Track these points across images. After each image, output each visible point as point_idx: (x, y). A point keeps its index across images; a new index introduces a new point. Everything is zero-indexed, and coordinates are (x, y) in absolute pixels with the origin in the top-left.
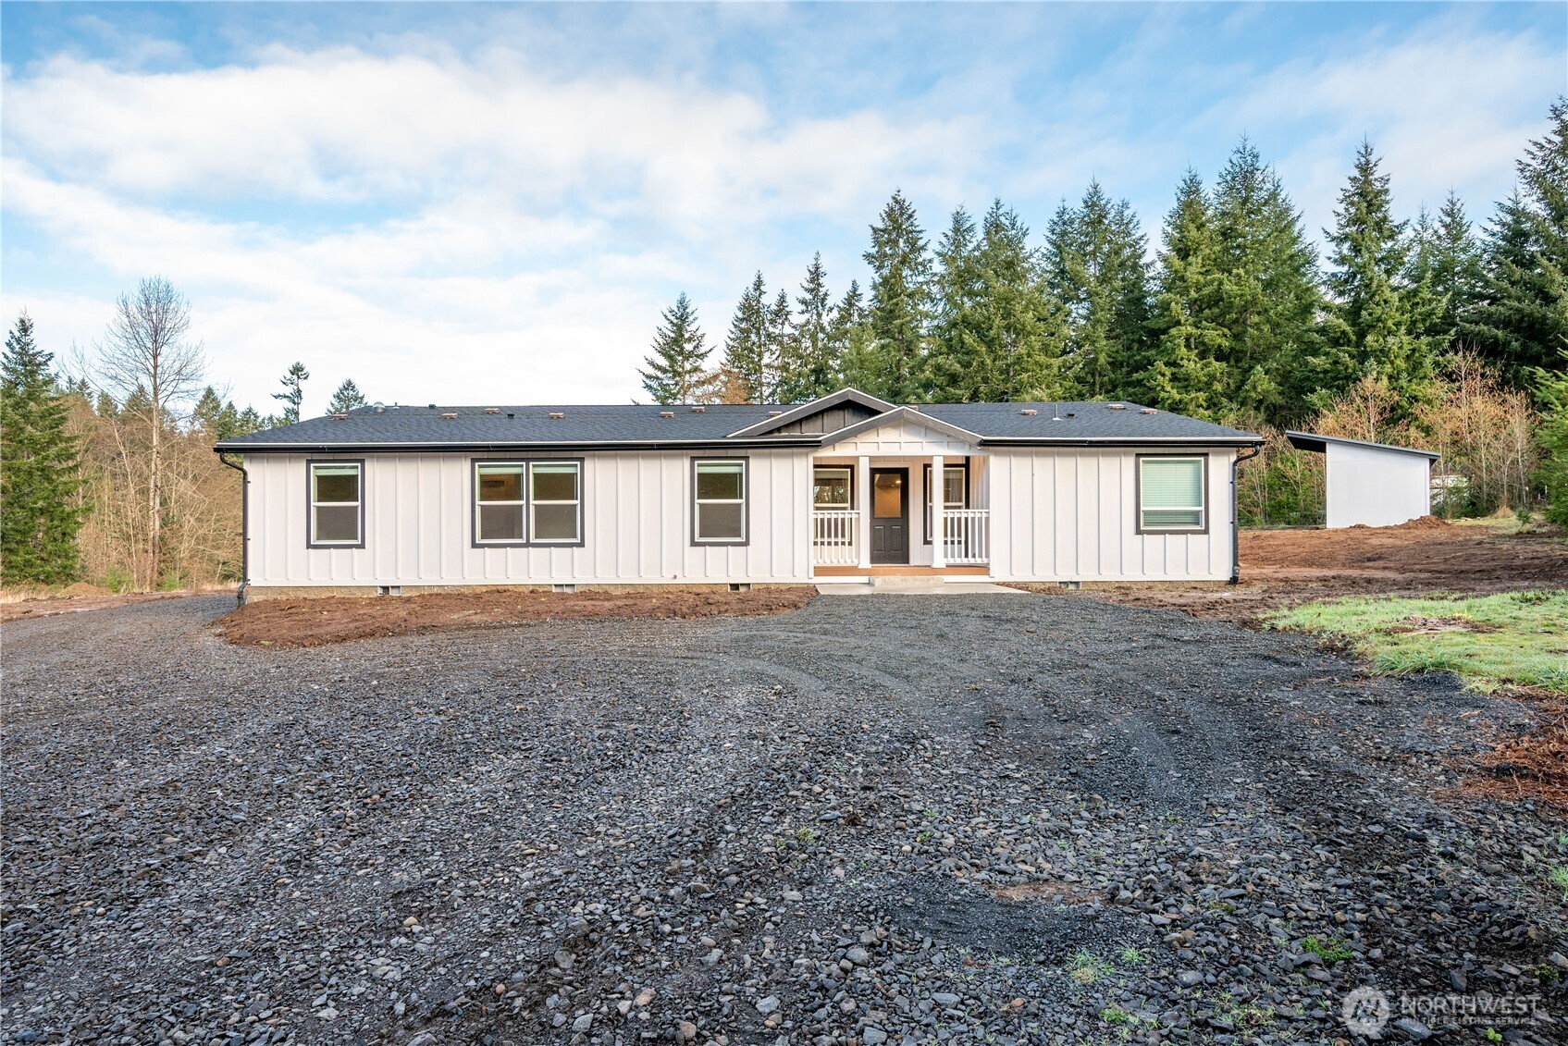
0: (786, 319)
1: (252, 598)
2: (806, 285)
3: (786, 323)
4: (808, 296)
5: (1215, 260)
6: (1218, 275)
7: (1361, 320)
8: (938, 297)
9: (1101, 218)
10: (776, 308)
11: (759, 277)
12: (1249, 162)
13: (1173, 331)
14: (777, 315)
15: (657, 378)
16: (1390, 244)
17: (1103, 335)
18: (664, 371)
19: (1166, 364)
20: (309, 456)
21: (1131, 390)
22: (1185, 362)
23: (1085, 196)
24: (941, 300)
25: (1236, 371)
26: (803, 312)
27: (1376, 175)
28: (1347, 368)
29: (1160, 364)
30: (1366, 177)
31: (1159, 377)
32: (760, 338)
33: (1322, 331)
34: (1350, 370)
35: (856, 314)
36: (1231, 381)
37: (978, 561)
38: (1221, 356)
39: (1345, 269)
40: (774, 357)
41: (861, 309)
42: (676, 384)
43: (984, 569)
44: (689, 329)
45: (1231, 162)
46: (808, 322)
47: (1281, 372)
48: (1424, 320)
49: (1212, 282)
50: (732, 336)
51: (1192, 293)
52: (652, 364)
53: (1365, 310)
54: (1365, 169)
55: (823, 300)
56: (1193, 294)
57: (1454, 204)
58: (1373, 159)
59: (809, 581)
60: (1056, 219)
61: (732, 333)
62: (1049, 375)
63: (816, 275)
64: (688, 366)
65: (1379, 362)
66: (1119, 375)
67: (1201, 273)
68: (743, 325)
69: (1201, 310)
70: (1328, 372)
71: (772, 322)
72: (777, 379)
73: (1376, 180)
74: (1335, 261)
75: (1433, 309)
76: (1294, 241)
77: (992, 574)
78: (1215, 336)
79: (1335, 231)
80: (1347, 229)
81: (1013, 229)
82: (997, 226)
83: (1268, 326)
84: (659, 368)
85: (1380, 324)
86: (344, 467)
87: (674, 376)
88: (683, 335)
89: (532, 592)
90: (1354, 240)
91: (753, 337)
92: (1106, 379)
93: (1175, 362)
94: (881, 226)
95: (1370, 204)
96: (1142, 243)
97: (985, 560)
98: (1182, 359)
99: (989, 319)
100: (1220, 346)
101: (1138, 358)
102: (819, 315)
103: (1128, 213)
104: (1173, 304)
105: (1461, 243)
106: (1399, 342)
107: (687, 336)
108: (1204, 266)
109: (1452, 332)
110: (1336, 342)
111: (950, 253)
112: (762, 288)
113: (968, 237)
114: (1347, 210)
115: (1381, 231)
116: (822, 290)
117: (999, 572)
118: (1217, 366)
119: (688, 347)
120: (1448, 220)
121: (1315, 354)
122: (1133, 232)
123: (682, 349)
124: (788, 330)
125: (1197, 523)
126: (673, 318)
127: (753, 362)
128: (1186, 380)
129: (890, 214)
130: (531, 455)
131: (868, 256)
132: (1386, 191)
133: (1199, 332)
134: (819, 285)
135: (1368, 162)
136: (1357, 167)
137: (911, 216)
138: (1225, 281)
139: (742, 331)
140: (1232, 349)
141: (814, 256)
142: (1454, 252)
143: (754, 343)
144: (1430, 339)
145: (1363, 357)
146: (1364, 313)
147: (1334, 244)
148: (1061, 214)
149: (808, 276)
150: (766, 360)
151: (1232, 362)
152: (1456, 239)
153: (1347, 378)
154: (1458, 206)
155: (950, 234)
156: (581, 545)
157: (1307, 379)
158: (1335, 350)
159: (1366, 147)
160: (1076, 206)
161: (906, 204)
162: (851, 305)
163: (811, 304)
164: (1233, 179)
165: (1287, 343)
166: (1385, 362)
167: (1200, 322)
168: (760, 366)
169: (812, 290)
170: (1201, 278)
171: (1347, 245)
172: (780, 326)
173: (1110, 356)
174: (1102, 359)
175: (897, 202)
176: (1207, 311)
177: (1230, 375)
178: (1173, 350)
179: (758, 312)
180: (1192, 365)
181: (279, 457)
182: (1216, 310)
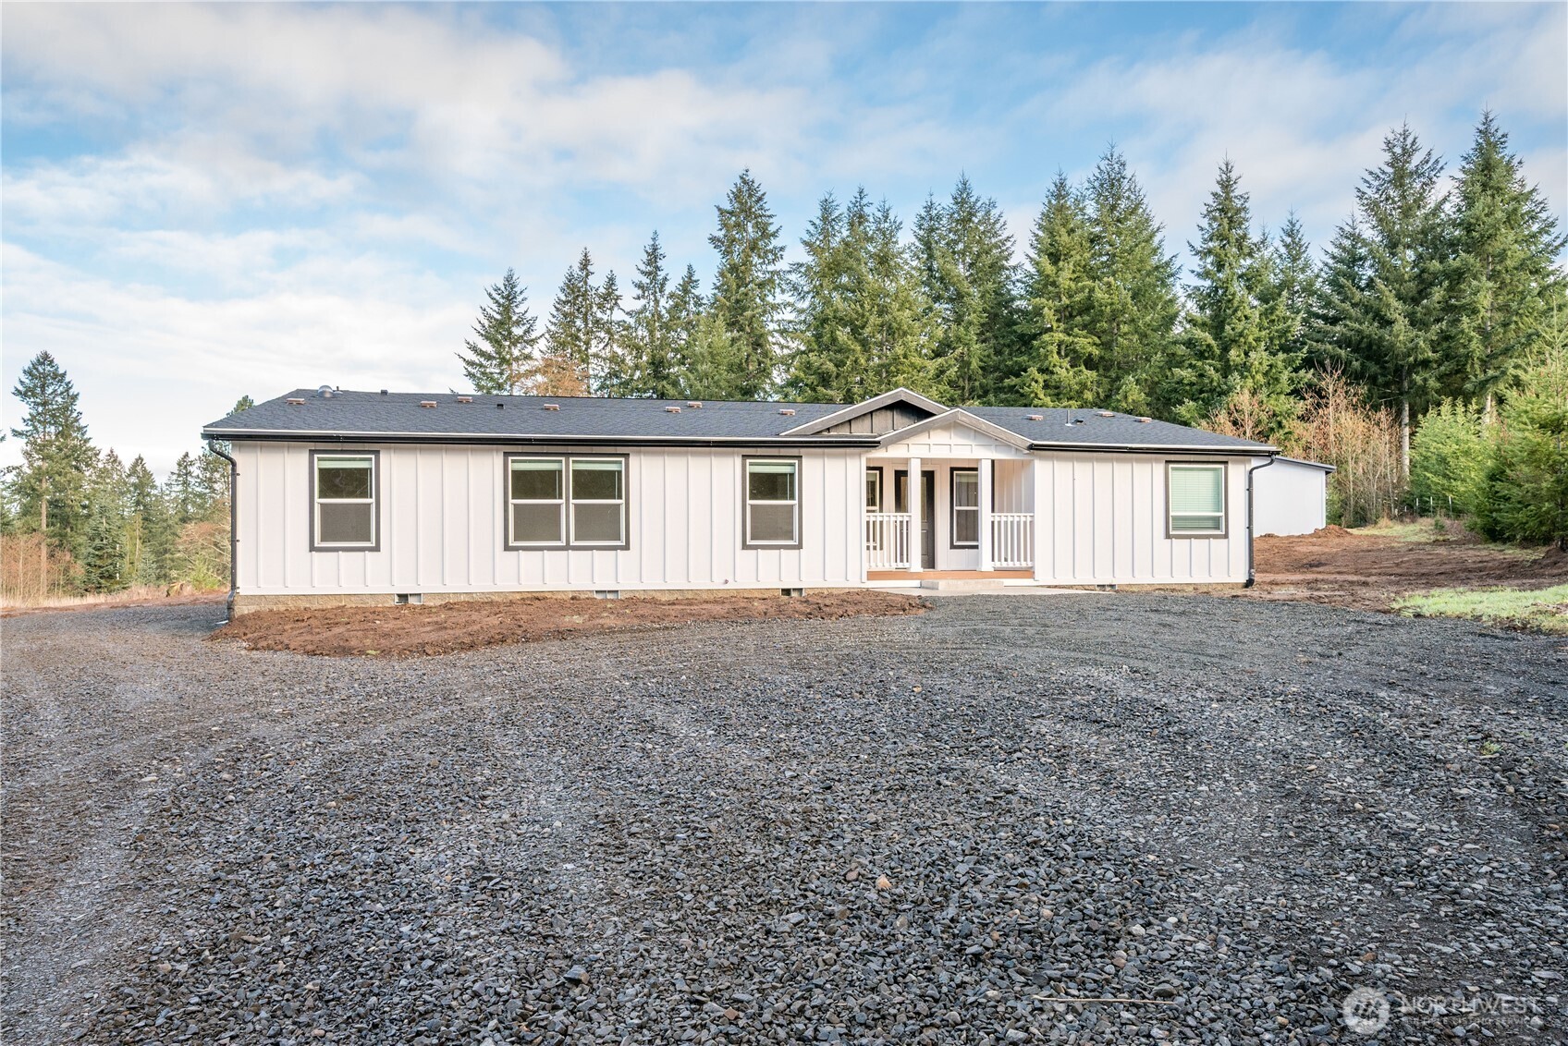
0: (616, 304)
1: (241, 609)
2: (643, 267)
3: (616, 308)
4: (645, 280)
5: (1085, 266)
6: (1089, 283)
7: (1225, 334)
8: (806, 289)
9: (972, 214)
10: (604, 291)
11: (586, 255)
12: (1117, 169)
13: (1046, 337)
14: (605, 299)
15: (481, 365)
16: (1249, 261)
17: (975, 338)
18: (489, 357)
19: (1041, 371)
20: (312, 446)
21: (1003, 396)
22: (1057, 369)
23: (954, 192)
24: (808, 293)
25: (1105, 380)
26: (639, 298)
27: (1237, 193)
28: (1212, 382)
29: (1033, 371)
30: (1227, 193)
31: (1033, 383)
32: (586, 325)
33: (1190, 343)
34: (1215, 384)
35: (692, 302)
36: (1100, 390)
37: (1024, 564)
38: (1090, 363)
39: (1208, 283)
40: (602, 345)
41: (697, 297)
42: (501, 374)
43: (1029, 572)
44: (517, 310)
45: (1099, 168)
46: (644, 309)
47: (1149, 383)
48: (1280, 337)
49: (1082, 289)
50: (554, 320)
51: (1064, 298)
52: (474, 349)
53: (1229, 324)
54: (1226, 185)
55: (663, 285)
56: (1065, 301)
57: (1294, 225)
58: (1233, 175)
59: (863, 586)
60: (924, 214)
61: (554, 316)
62: (925, 378)
63: (653, 256)
64: (516, 352)
65: (1243, 377)
66: (989, 381)
67: (1071, 279)
68: (566, 309)
69: (1071, 316)
70: (1194, 384)
71: (600, 306)
72: (607, 370)
73: (1236, 197)
74: (1199, 275)
75: (1289, 327)
76: (1155, 251)
77: (1037, 576)
78: (1086, 344)
79: (1198, 244)
80: (1211, 244)
81: (885, 221)
82: (861, 217)
83: (1137, 336)
84: (482, 354)
85: (1242, 340)
86: (354, 460)
87: (500, 365)
88: (510, 318)
89: (573, 598)
90: (1217, 255)
91: (579, 323)
92: (977, 384)
93: (1047, 369)
94: (728, 207)
95: (1231, 220)
96: (1008, 244)
97: (1030, 564)
98: (1055, 366)
99: (863, 316)
100: (1090, 354)
101: (1009, 363)
102: (657, 301)
103: (995, 212)
104: (1046, 309)
105: (1301, 263)
106: (1259, 358)
107: (514, 318)
108: (1074, 272)
109: (1305, 350)
110: (1201, 355)
111: (818, 243)
112: (589, 267)
113: (836, 227)
114: (1210, 225)
115: (1240, 247)
116: (661, 275)
117: (1044, 576)
118: (1090, 375)
119: (518, 331)
120: (1288, 240)
121: (1180, 365)
122: (1000, 232)
123: (510, 333)
124: (618, 315)
125: (1218, 528)
126: (498, 297)
127: (580, 352)
128: (1057, 388)
129: (737, 196)
130: (571, 449)
131: (713, 239)
132: (1245, 209)
133: (1071, 339)
134: (658, 268)
135: (1229, 179)
136: (1218, 182)
137: (760, 199)
138: (1097, 289)
139: (565, 315)
140: (1102, 358)
141: (652, 235)
142: (1294, 271)
143: (579, 330)
144: (1285, 355)
145: (1226, 370)
146: (1227, 327)
147: (1198, 258)
148: (929, 208)
149: (645, 257)
150: (593, 350)
151: (1101, 371)
152: (1294, 260)
153: (1212, 391)
154: (1297, 227)
155: (818, 222)
156: (627, 547)
157: (1175, 390)
158: (1200, 363)
159: (1227, 165)
160: (945, 202)
161: (756, 185)
162: (686, 291)
163: (648, 289)
164: (1102, 185)
165: (1156, 354)
166: (1247, 377)
167: (1072, 329)
168: (587, 356)
169: (650, 273)
170: (1073, 285)
171: (1210, 259)
172: (608, 312)
173: (981, 360)
174: (975, 364)
175: (745, 182)
176: (1078, 318)
177: (1099, 384)
178: (1046, 356)
179: (585, 295)
180: (1064, 372)
181: (273, 447)
182: (1087, 318)
